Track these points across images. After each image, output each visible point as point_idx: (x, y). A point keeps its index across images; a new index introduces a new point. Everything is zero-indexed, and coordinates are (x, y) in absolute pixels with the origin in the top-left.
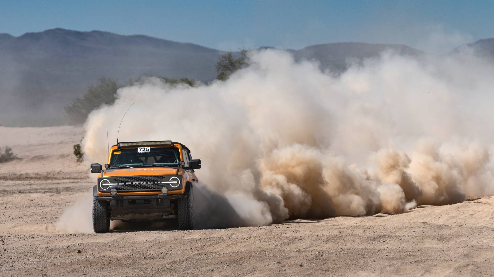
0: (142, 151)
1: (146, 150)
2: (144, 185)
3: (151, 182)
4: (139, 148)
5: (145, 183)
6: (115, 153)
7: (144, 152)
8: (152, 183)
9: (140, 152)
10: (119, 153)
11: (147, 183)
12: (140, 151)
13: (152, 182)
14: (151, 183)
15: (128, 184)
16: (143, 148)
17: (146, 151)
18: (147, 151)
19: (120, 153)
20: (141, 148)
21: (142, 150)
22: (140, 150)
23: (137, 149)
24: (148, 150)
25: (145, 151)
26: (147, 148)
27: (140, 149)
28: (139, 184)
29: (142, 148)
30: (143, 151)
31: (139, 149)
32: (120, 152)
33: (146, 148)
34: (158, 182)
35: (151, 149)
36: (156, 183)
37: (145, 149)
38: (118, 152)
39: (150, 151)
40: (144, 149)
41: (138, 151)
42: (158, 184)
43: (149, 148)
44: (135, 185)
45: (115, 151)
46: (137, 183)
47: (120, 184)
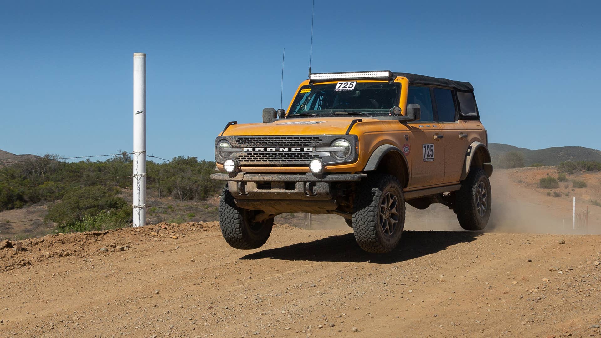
0: (341, 89)
1: (348, 86)
2: (285, 154)
3: (298, 148)
5: (286, 150)
6: (303, 91)
7: (344, 90)
9: (338, 90)
11: (290, 150)
12: (339, 88)
13: (299, 148)
16: (345, 84)
17: (348, 88)
18: (349, 87)
19: (309, 91)
20: (342, 83)
21: (343, 85)
23: (336, 85)
24: (351, 86)
25: (346, 88)
27: (341, 84)
28: (277, 151)
29: (344, 83)
30: (343, 88)
31: (338, 85)
32: (310, 89)
33: (349, 83)
37: (347, 83)
39: (353, 88)
40: (346, 84)
41: (337, 88)
42: (309, 153)
43: (354, 83)
44: (271, 153)
45: (305, 87)
46: (274, 150)
47: (245, 150)
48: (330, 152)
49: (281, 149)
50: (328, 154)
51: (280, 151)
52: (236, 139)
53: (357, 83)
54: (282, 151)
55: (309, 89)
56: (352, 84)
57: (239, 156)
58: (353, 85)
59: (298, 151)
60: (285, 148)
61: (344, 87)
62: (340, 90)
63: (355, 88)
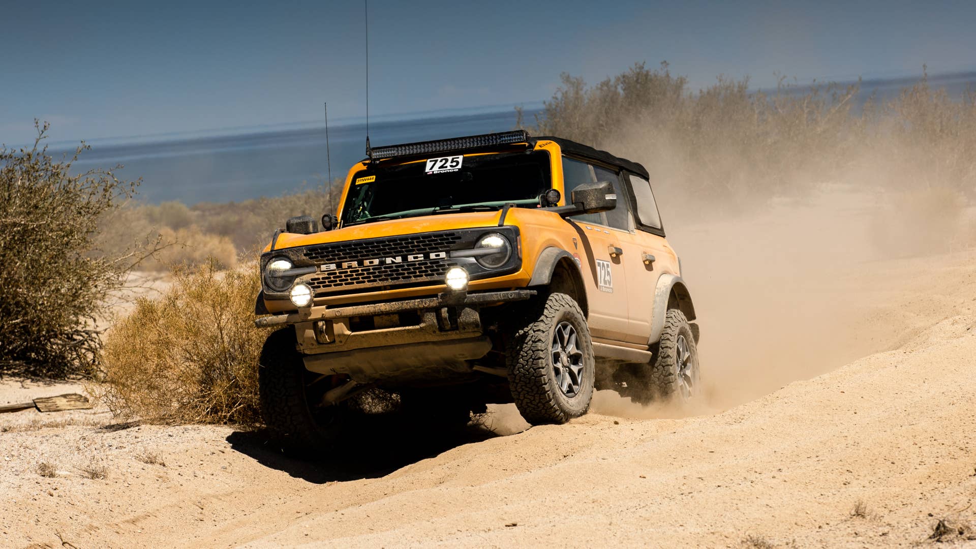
0: (436, 170)
1: (448, 164)
2: (396, 267)
3: (419, 256)
4: (429, 160)
5: (399, 259)
6: (359, 182)
7: (443, 171)
8: (423, 258)
9: (431, 173)
10: (372, 179)
11: (405, 259)
12: (431, 169)
13: (422, 255)
14: (417, 258)
15: (350, 267)
16: (441, 161)
17: (449, 168)
18: (451, 166)
19: (374, 180)
20: (436, 161)
21: (439, 164)
22: (433, 167)
23: (425, 164)
24: (454, 164)
25: (446, 167)
26: (453, 159)
27: (434, 162)
28: (382, 263)
29: (440, 159)
30: (440, 168)
31: (429, 164)
32: (374, 177)
33: (450, 158)
34: (439, 255)
35: (464, 160)
36: (433, 256)
37: (447, 161)
38: (369, 177)
39: (460, 166)
40: (444, 161)
41: (427, 170)
42: (440, 260)
43: (458, 158)
44: (371, 268)
45: (359, 174)
46: (376, 262)
47: (323, 267)
48: (475, 257)
49: (389, 260)
50: (473, 260)
51: (387, 263)
52: (305, 251)
53: (464, 158)
54: (391, 262)
55: (372, 177)
56: (455, 160)
57: (312, 280)
58: (458, 163)
59: (419, 259)
60: (397, 258)
61: (442, 167)
62: (435, 173)
63: (462, 166)
